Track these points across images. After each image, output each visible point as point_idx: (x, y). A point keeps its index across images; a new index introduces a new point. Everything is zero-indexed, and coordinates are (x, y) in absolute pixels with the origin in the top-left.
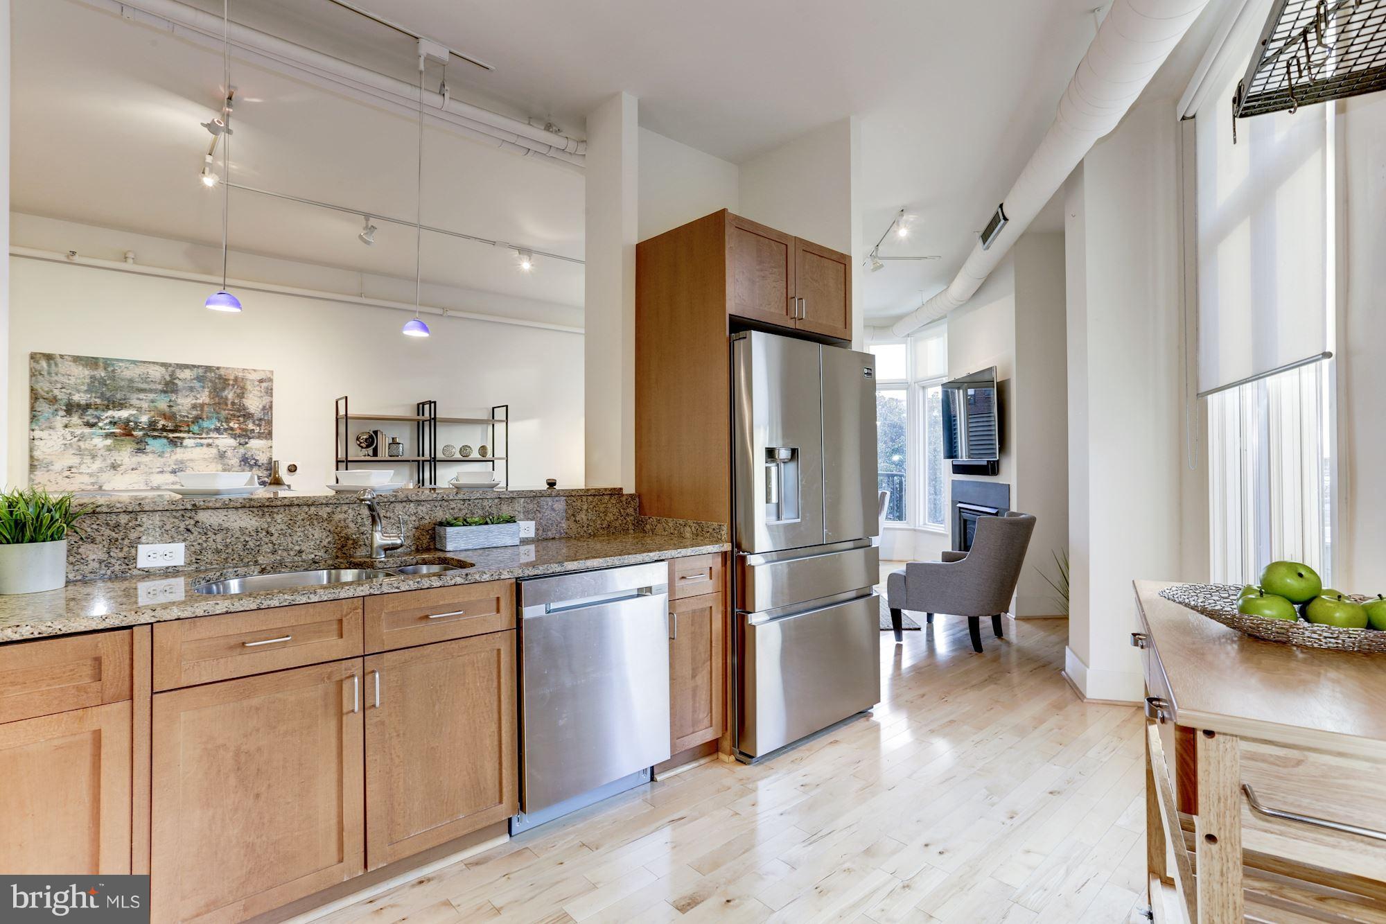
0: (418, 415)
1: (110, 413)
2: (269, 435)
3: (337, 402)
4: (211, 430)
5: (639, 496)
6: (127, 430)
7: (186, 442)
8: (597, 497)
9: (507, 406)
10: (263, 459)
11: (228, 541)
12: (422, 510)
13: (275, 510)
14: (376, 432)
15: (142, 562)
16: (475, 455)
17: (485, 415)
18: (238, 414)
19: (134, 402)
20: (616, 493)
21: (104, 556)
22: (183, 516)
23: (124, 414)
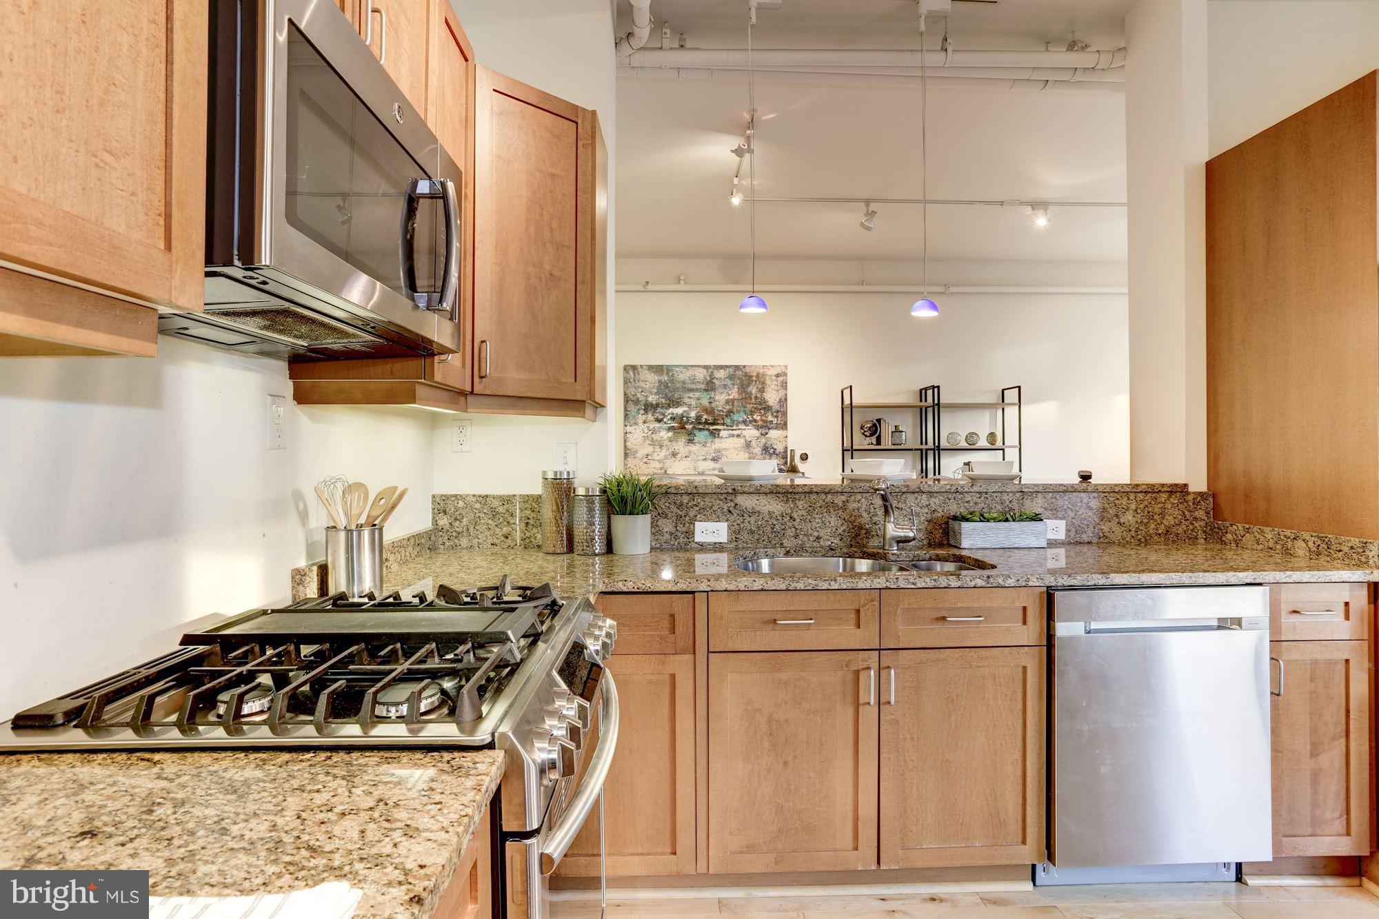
0: (921, 401)
1: (671, 410)
2: (784, 426)
3: (842, 392)
4: (739, 422)
5: (1214, 496)
6: (682, 427)
7: (723, 433)
8: (1149, 495)
9: (1019, 387)
10: (779, 448)
11: (760, 523)
12: (935, 502)
13: (797, 497)
14: (879, 421)
15: (699, 538)
16: (983, 442)
17: (995, 398)
18: (760, 407)
19: (686, 400)
20: (1180, 490)
21: (673, 530)
22: (726, 499)
23: (679, 411)
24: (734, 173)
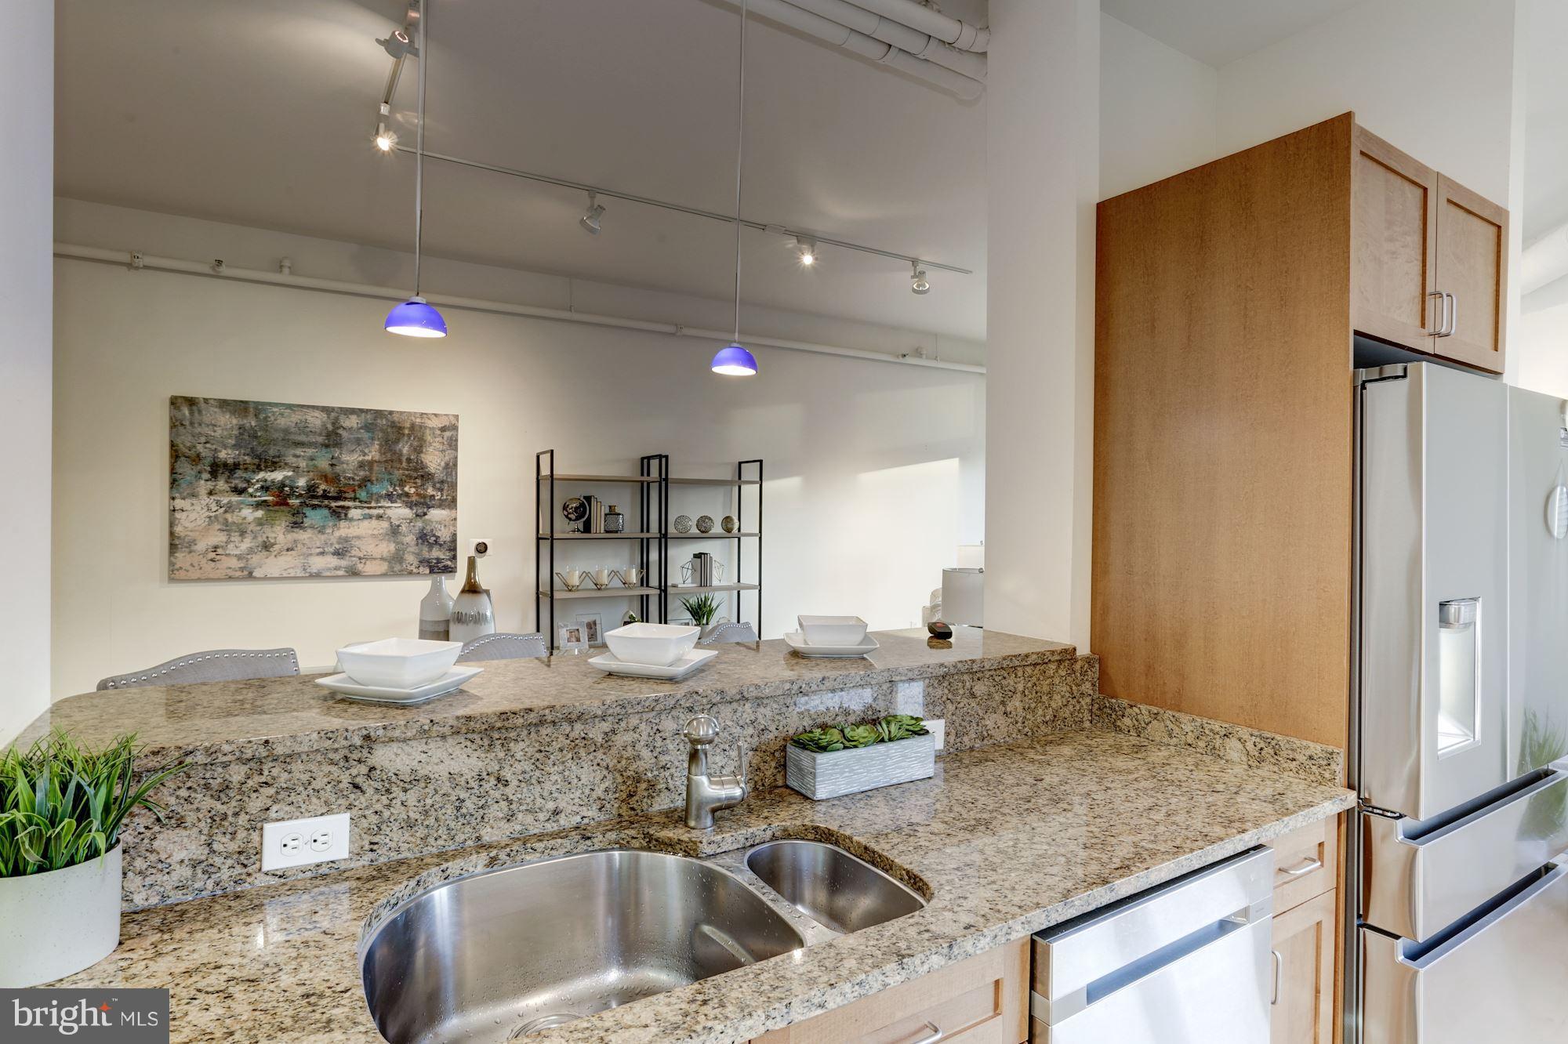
0: (642, 475)
1: (261, 475)
2: (452, 503)
3: (538, 457)
4: (381, 497)
5: (1100, 661)
6: (280, 499)
7: (353, 513)
9: (761, 462)
10: (444, 535)
11: (429, 801)
12: (765, 714)
13: (513, 735)
14: (588, 499)
15: (274, 859)
16: (717, 529)
17: (728, 474)
18: (415, 475)
19: (290, 460)
20: (1067, 656)
21: (201, 853)
22: (346, 759)
23: (278, 476)
24: (382, 95)
